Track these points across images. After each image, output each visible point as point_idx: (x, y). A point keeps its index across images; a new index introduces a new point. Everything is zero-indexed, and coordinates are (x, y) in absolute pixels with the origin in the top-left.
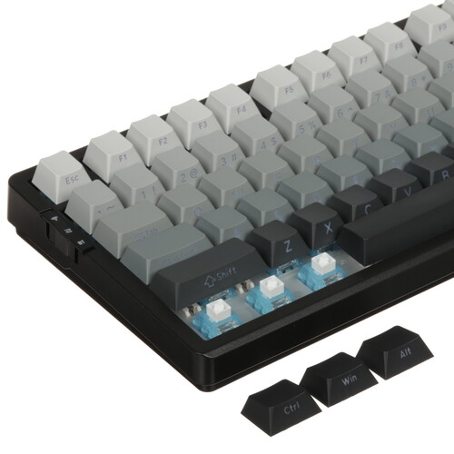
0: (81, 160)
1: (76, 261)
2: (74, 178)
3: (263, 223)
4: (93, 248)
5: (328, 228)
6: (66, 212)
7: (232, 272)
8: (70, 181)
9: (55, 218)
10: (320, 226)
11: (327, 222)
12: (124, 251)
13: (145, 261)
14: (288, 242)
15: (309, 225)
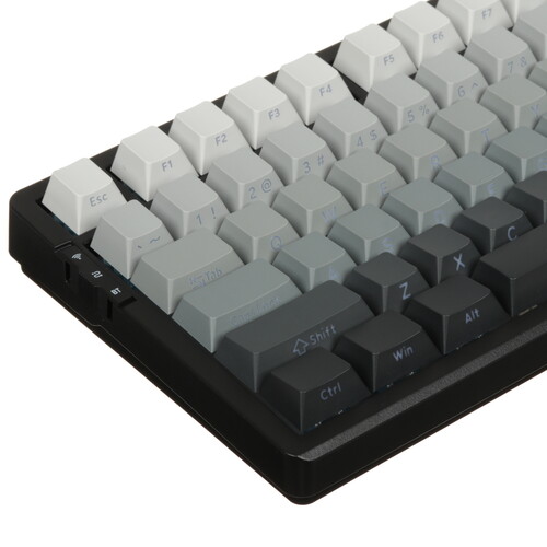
0: (107, 169)
1: (110, 316)
2: (102, 198)
3: (367, 257)
4: (132, 300)
5: (459, 262)
6: (91, 246)
7: (330, 332)
8: (96, 202)
9: (77, 256)
10: (448, 260)
11: (457, 255)
12: (178, 303)
13: (208, 319)
14: (406, 284)
15: (433, 259)
